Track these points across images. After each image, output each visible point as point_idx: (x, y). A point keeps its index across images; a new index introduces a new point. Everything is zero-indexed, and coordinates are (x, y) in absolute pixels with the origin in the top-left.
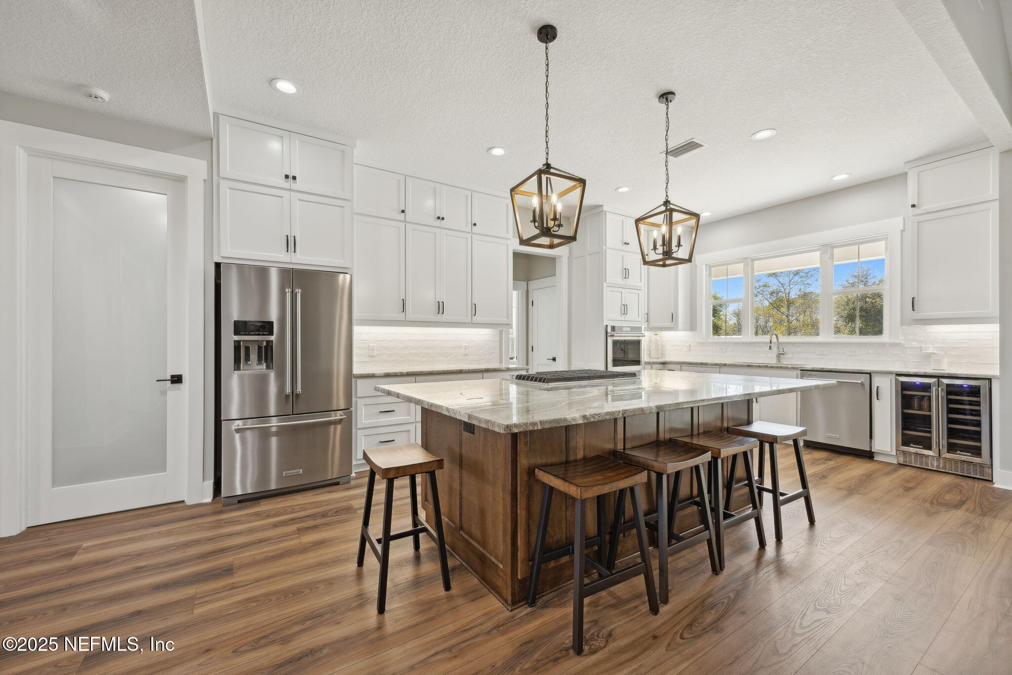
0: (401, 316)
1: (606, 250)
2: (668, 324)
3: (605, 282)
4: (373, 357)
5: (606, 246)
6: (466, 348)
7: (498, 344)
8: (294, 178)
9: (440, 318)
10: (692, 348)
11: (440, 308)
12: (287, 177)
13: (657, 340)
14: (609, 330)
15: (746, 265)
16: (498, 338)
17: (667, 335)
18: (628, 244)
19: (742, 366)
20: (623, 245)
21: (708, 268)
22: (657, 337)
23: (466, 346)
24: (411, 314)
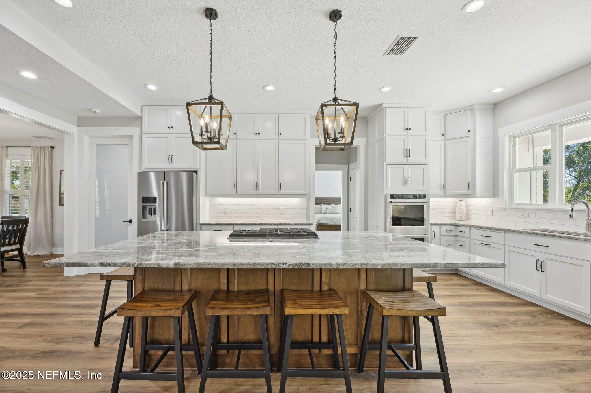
0: (234, 192)
1: (386, 137)
2: (466, 192)
3: (385, 161)
4: (226, 213)
5: (386, 134)
6: (282, 209)
7: (306, 207)
8: (172, 127)
9: (256, 192)
10: (494, 213)
11: (257, 186)
12: (169, 128)
13: (461, 205)
14: (389, 198)
15: (554, 131)
16: (306, 203)
17: (472, 201)
18: (410, 129)
19: (526, 233)
20: (404, 131)
21: (512, 139)
22: (462, 203)
23: (282, 208)
24: (240, 190)
